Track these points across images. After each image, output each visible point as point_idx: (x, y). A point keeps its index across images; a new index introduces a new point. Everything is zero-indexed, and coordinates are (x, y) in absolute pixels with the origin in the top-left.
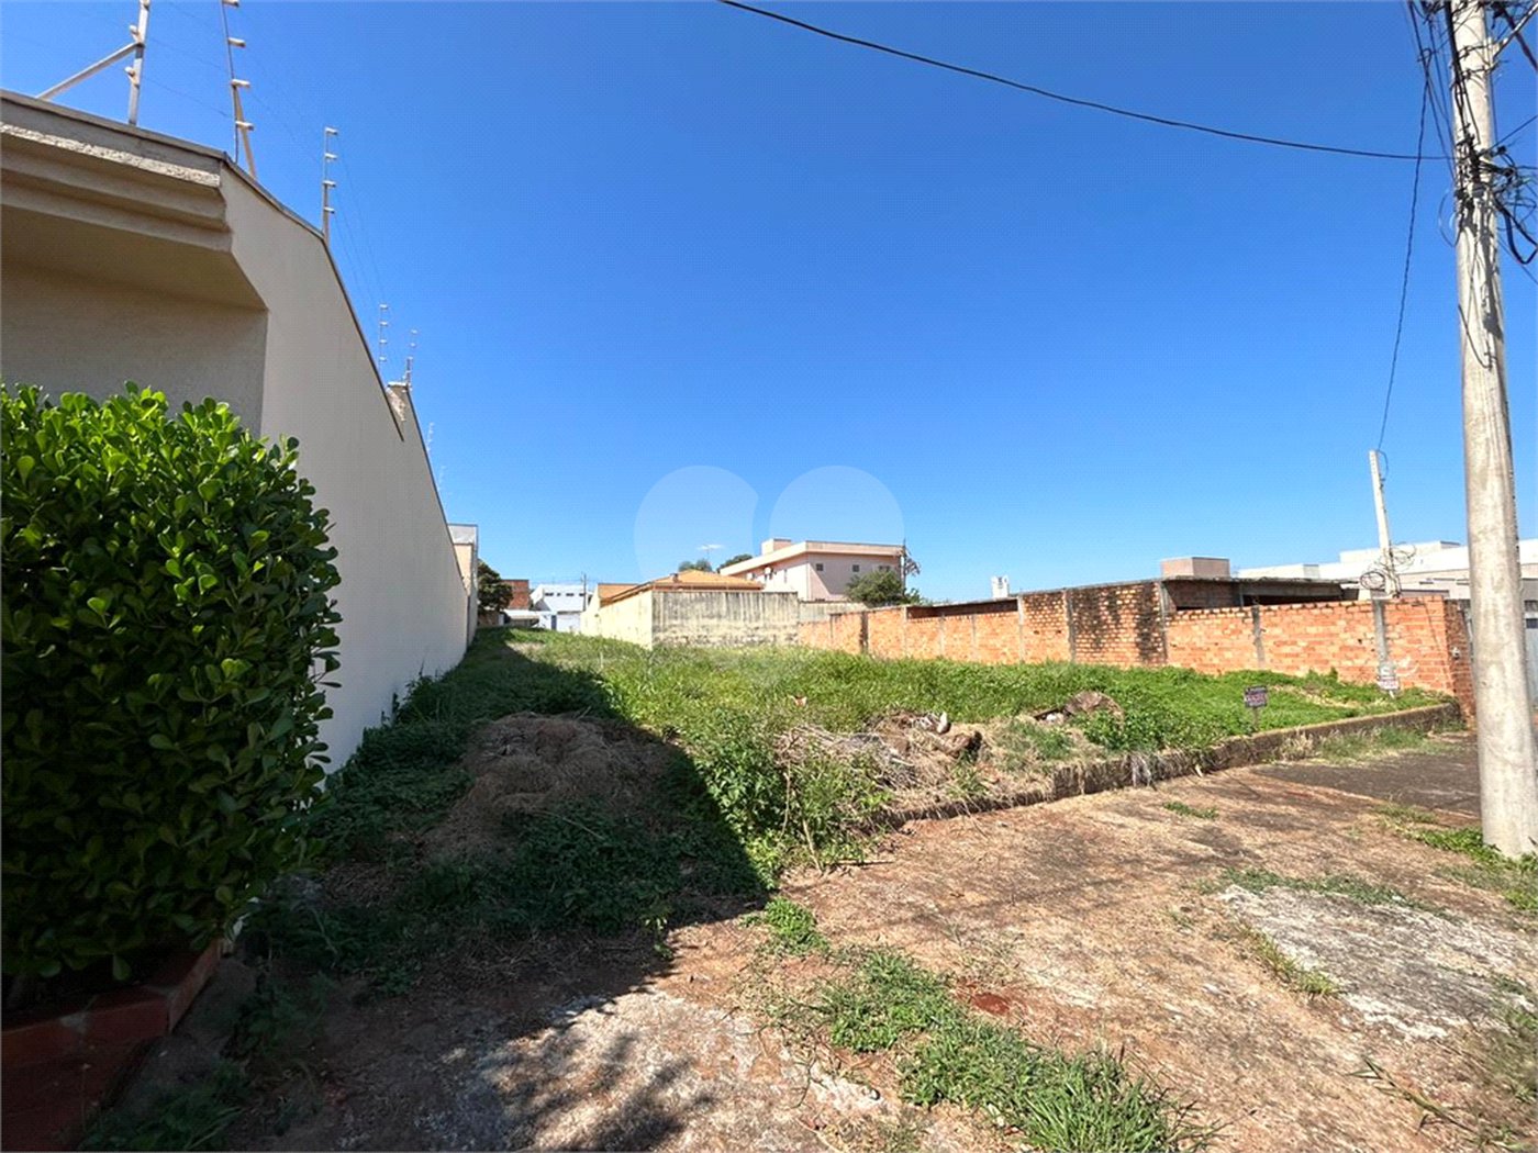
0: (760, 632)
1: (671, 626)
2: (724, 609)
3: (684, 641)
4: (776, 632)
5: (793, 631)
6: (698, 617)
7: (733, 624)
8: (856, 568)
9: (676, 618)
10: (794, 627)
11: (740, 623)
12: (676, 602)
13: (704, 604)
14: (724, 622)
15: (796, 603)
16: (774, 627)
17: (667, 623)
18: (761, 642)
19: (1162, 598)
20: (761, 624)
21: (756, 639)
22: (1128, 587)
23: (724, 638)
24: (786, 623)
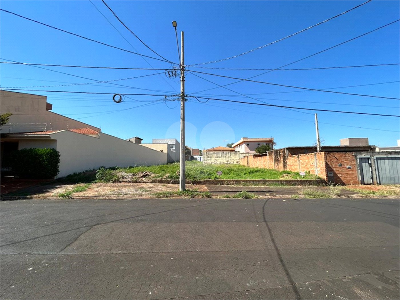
0: (229, 161)
1: (208, 160)
2: (220, 155)
3: (211, 163)
4: (234, 161)
5: (238, 161)
6: (214, 157)
7: (223, 159)
8: (259, 144)
9: (209, 158)
10: (239, 160)
11: (224, 159)
12: (209, 154)
13: (215, 155)
14: (220, 158)
15: (239, 154)
16: (233, 160)
17: (207, 159)
18: (230, 163)
19: (287, 152)
20: (230, 159)
21: (228, 163)
22: (281, 150)
23: (220, 162)
24: (236, 159)
